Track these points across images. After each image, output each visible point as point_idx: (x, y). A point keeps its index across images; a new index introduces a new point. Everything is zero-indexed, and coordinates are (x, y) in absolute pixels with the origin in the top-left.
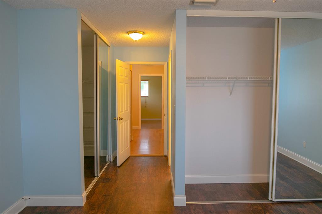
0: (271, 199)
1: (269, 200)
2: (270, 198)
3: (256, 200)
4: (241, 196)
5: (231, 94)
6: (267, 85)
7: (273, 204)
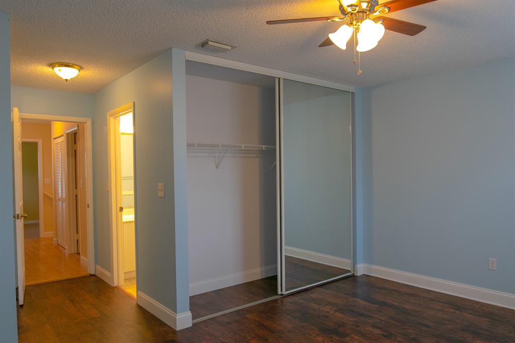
0: (281, 293)
1: (278, 294)
2: (279, 292)
3: (264, 298)
4: (245, 298)
5: (217, 167)
6: (255, 155)
7: (284, 297)
